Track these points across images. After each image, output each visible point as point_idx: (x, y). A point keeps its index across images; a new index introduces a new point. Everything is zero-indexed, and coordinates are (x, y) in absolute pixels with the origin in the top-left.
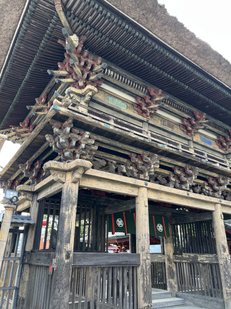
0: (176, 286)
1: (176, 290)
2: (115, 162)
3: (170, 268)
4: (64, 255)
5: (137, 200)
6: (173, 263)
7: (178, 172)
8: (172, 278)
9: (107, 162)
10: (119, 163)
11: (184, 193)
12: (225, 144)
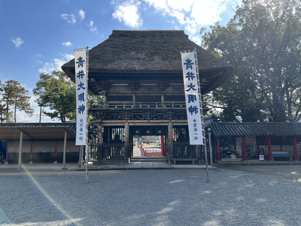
2: (115, 115)
9: (112, 116)
11: (147, 121)
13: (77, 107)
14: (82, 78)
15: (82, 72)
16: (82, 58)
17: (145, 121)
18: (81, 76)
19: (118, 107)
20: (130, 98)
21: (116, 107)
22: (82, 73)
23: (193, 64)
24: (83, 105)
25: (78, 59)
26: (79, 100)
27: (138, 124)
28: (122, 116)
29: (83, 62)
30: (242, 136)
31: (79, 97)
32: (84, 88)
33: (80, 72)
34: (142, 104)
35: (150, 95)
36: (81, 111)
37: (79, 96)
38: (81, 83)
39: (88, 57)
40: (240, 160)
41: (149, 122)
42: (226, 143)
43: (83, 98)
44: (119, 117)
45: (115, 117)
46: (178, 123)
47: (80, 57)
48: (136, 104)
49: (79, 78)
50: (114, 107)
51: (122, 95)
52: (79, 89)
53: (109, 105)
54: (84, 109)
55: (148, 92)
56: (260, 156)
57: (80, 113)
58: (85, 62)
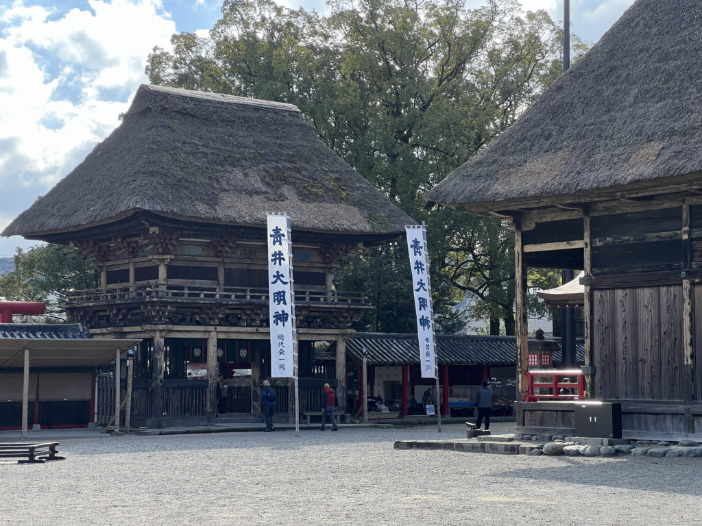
0: (259, 408)
1: (259, 411)
2: (189, 314)
3: (254, 391)
4: (159, 381)
5: (209, 341)
6: (258, 387)
7: (248, 312)
8: (256, 401)
9: (183, 314)
10: (193, 314)
11: (254, 329)
12: (328, 255)
13: (272, 314)
14: (280, 264)
15: (280, 253)
16: (280, 229)
17: (249, 329)
18: (278, 261)
19: (205, 295)
20: (210, 274)
21: (202, 296)
22: (280, 256)
23: (421, 247)
24: (283, 311)
25: (273, 230)
26: (274, 302)
27: (234, 336)
28: (204, 316)
29: (282, 237)
30: (400, 365)
31: (274, 297)
32: (285, 283)
33: (275, 252)
34: (251, 291)
35: (253, 267)
36: (279, 321)
37: (274, 294)
38: (278, 272)
39: (290, 230)
40: (396, 415)
41: (257, 333)
42: (356, 380)
43: (284, 300)
44: (196, 318)
45: (189, 318)
46: (308, 336)
47: (277, 227)
48: (226, 290)
49: (275, 264)
50: (198, 295)
51: (197, 265)
52: (274, 283)
53: (189, 292)
54: (287, 317)
55: (249, 261)
56: (427, 406)
57: (277, 324)
58: (286, 237)
